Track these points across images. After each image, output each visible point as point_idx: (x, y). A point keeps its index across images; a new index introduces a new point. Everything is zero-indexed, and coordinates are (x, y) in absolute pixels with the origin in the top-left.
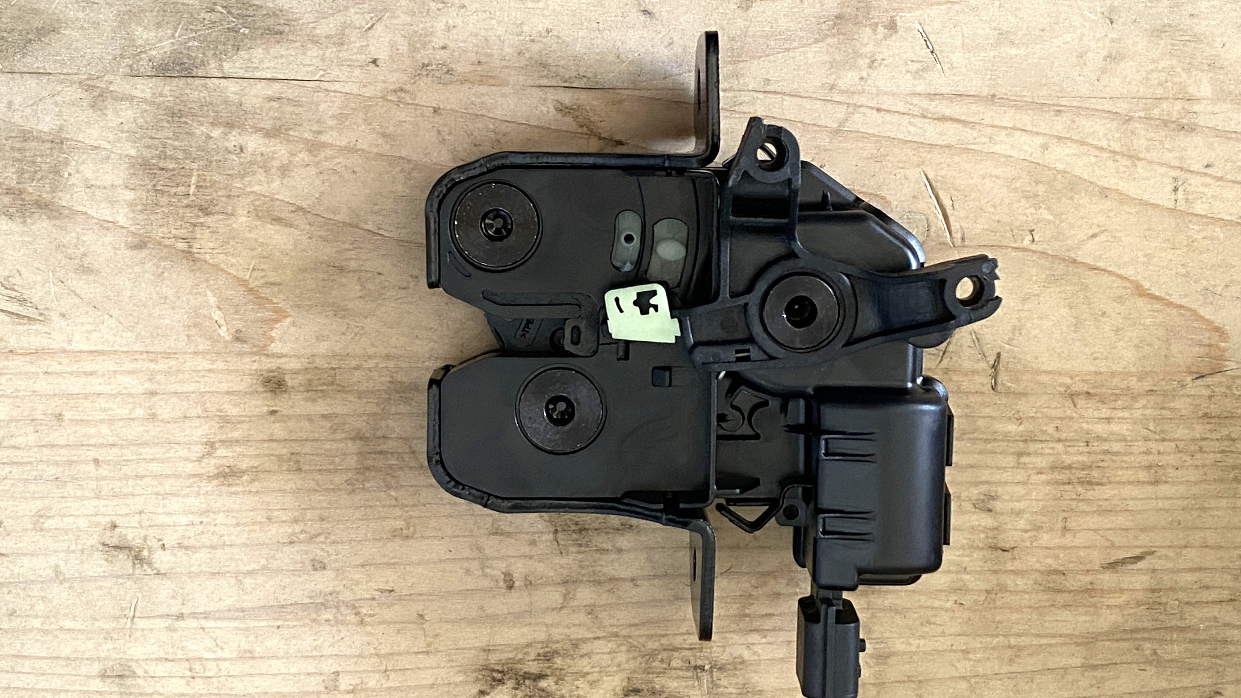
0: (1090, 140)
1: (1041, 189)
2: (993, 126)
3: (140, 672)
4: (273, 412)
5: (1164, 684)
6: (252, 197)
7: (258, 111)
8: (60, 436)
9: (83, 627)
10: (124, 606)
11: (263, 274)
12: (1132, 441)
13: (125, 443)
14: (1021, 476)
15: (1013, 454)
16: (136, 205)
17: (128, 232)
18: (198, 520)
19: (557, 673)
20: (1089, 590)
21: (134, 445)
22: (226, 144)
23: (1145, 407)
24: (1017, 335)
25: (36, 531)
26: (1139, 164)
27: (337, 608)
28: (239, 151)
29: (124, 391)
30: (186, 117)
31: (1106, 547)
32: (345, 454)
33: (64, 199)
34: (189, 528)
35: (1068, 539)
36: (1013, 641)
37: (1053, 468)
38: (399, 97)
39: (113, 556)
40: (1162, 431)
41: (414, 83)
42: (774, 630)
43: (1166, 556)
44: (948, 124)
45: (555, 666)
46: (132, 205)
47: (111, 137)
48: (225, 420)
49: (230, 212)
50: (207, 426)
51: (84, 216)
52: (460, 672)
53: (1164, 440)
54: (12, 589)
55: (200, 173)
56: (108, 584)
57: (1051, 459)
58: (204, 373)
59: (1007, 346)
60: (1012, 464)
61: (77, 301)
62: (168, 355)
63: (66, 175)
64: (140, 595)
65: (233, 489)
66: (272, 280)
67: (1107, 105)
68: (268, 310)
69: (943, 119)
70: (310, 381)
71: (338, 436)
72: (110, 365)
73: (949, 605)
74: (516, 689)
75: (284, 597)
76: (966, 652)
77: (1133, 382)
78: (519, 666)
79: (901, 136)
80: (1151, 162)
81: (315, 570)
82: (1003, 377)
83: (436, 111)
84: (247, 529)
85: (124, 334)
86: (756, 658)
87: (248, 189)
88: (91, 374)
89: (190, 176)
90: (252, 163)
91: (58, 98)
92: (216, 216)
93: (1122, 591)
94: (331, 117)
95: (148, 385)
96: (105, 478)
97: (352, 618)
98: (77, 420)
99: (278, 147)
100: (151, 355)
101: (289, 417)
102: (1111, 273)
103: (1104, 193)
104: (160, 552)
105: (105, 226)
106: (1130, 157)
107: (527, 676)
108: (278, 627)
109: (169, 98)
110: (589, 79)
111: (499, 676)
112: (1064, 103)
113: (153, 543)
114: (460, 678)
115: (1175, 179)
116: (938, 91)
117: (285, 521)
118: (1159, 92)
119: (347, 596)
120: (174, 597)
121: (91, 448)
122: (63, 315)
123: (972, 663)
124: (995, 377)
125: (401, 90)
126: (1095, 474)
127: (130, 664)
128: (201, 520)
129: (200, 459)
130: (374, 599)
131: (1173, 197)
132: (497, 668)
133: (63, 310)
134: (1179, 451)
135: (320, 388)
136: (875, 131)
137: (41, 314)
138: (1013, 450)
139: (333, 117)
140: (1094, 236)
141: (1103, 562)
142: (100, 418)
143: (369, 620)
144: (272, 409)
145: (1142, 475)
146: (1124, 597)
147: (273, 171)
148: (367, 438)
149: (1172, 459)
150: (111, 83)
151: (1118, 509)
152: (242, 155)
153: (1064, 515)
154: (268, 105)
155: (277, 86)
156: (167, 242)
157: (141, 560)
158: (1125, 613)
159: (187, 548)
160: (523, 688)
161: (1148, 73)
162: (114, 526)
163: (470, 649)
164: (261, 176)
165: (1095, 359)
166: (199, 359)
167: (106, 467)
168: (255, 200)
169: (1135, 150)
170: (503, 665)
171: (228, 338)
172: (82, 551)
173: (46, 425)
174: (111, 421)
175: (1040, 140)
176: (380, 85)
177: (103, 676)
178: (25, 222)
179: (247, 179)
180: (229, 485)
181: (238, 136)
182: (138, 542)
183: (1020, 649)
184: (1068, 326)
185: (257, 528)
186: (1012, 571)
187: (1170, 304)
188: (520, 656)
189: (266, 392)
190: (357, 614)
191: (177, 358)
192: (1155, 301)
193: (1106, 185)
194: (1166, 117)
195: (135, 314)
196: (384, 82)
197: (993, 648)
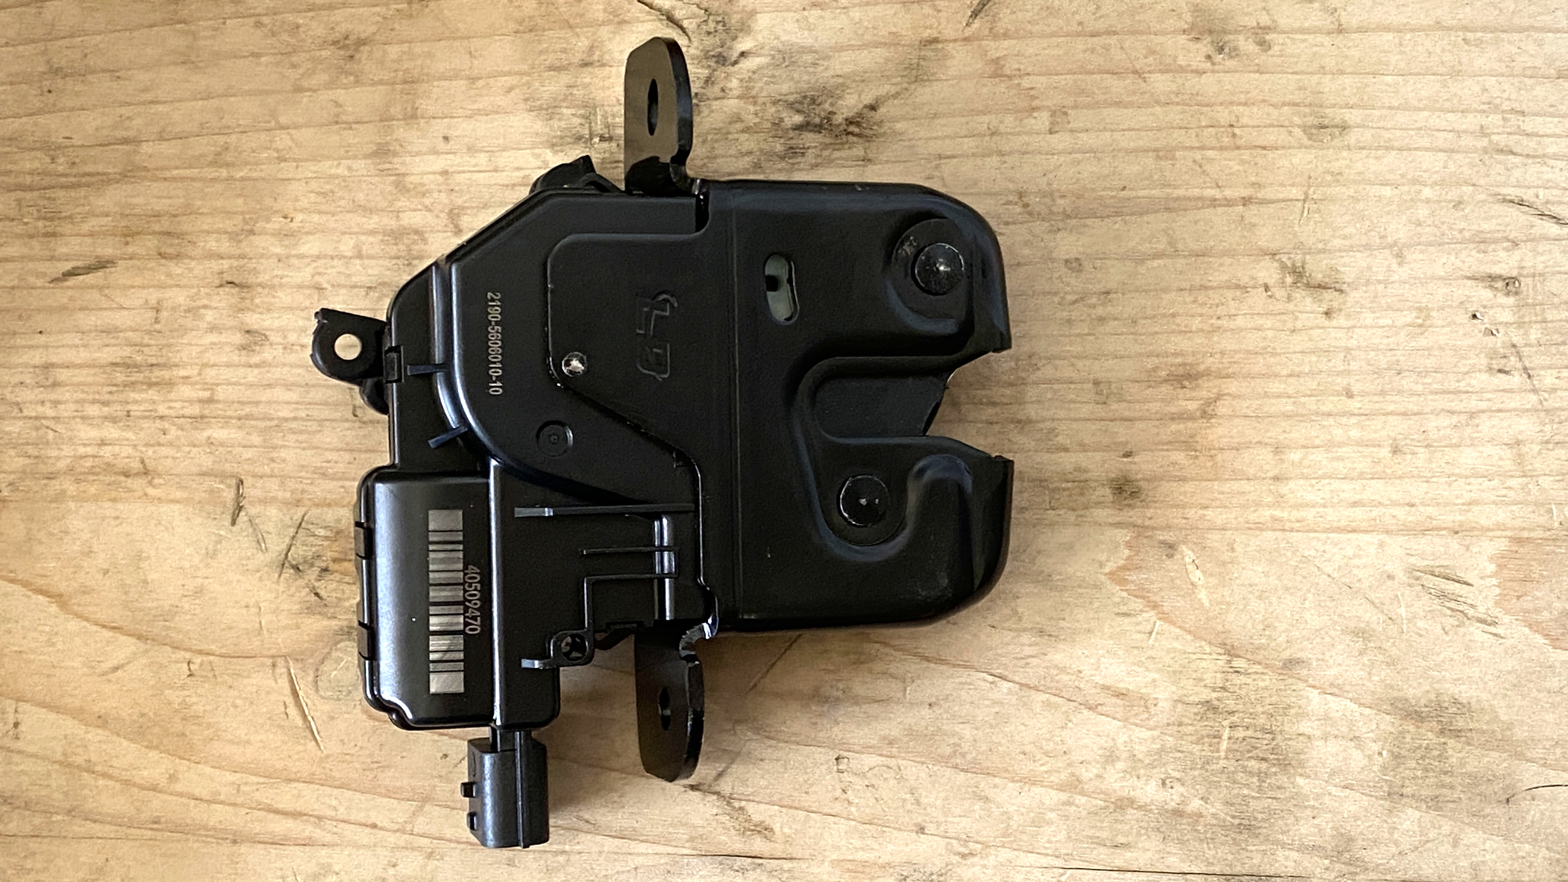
0: (118, 786)
4: (1128, 455)
6: (1151, 723)
7: (1143, 831)
8: (1396, 427)
12: (74, 417)
15: (218, 402)
16: (1297, 714)
17: (1306, 681)
18: (1224, 322)
20: (129, 235)
21: (1302, 416)
22: (1182, 789)
23: (58, 458)
27: (1052, 213)
30: (1233, 825)
31: (108, 287)
33: (1388, 723)
34: (1233, 312)
36: (224, 173)
37: (170, 384)
39: (1329, 276)
40: (37, 429)
43: (37, 277)
46: (1303, 715)
48: (1188, 444)
49: (1180, 706)
50: (1211, 437)
51: (1362, 701)
55: (1216, 755)
56: (1337, 242)
57: (172, 396)
58: (1214, 504)
62: (1260, 527)
65: (1179, 360)
66: (1127, 620)
67: (97, 829)
68: (1132, 582)
69: (296, 815)
70: (1082, 494)
72: (1332, 516)
74: (830, 113)
75: (1117, 226)
77: (71, 489)
78: (828, 140)
81: (1077, 259)
82: (229, 495)
88: (1355, 504)
90: (1152, 766)
92: (1197, 700)
93: (91, 234)
94: (1052, 823)
95: (1284, 489)
97: (1033, 200)
98: (1374, 446)
99: (1117, 785)
100: (1278, 526)
101: (1107, 448)
102: (96, 624)
105: (1334, 689)
106: (69, 765)
108: (1124, 188)
113: (1280, 293)
117: (1115, 319)
121: (1356, 412)
122: (1390, 577)
124: (239, 496)
126: (120, 377)
128: (1220, 322)
129: (1219, 397)
135: (1069, 485)
138: (220, 406)
139: (1049, 823)
141: (113, 269)
142: (1344, 450)
144: (1129, 459)
145: (63, 375)
153: (157, 327)
156: (1258, 668)
158: (87, 208)
159: (1238, 287)
162: (1327, 314)
165: (117, 518)
166: (1219, 522)
167: (1337, 388)
168: (1148, 719)
169: (65, 774)
171: (1184, 548)
172: (1368, 283)
175: (179, 787)
177: (1344, 128)
178: (1438, 695)
180: (1184, 364)
181: (1168, 800)
182: (1298, 294)
183: (214, 163)
186: (222, 258)
189: (1137, 480)
191: (1248, 523)
193: (100, 731)
197: (247, 163)
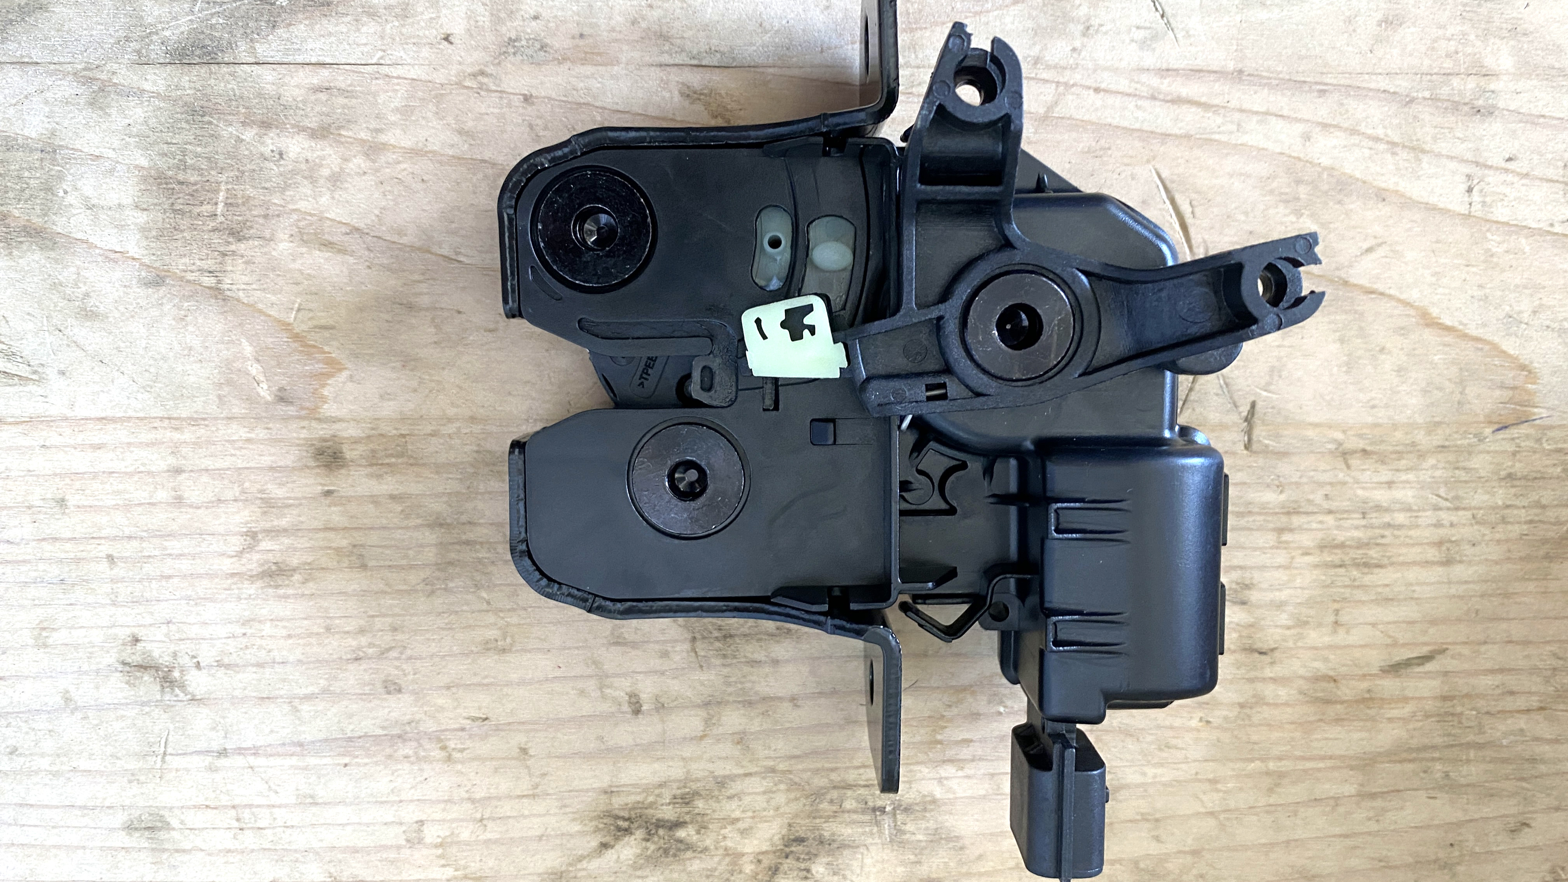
1: (1303, 191)
2: (1242, 111)
3: (174, 823)
5: (1460, 816)
9: (102, 769)
10: (152, 740)
11: (311, 315)
13: (145, 534)
14: (1281, 558)
19: (699, 819)
24: (1276, 378)
25: (38, 647)
26: (1425, 158)
28: (277, 156)
29: (142, 469)
32: (421, 546)
35: (1341, 638)
38: (481, 84)
41: (499, 63)
42: (973, 760)
44: (1185, 107)
45: (696, 811)
47: (116, 144)
52: (574, 820)
53: (1457, 509)
54: (11, 720)
59: (1265, 394)
60: (1272, 543)
61: (79, 354)
63: (61, 194)
64: (171, 727)
71: (412, 522)
73: (1194, 723)
76: (1214, 781)
79: (1125, 124)
80: (1439, 155)
83: (527, 99)
84: (301, 641)
85: (140, 396)
86: (951, 796)
87: (291, 207)
89: (217, 191)
91: (49, 95)
96: (122, 580)
103: (1381, 196)
104: (194, 672)
107: (660, 824)
109: (188, 92)
110: (723, 53)
111: (625, 824)
112: (1328, 81)
114: (576, 827)
115: (1469, 177)
116: (1171, 66)
118: (1448, 64)
119: (430, 726)
120: (213, 729)
123: (1221, 794)
125: (482, 73)
127: (161, 812)
130: (463, 729)
131: (1466, 199)
132: (622, 814)
133: (62, 367)
134: (1477, 523)
136: (1094, 118)
137: (35, 372)
140: (1370, 250)
143: (457, 755)
146: (1408, 709)
147: (322, 181)
148: (449, 525)
149: (1467, 532)
150: (114, 73)
151: (1401, 597)
152: (282, 162)
154: (313, 98)
155: (325, 72)
157: (171, 682)
160: (656, 839)
161: (1435, 41)
163: (587, 791)
164: (306, 189)
170: (630, 809)
173: (46, 513)
174: (128, 507)
176: (454, 69)
179: (288, 193)
184: (1339, 366)
185: (313, 640)
187: (1465, 336)
188: (651, 799)
190: (443, 748)
192: (1446, 333)
194: (1457, 99)
195: (152, 370)
196: (460, 63)
